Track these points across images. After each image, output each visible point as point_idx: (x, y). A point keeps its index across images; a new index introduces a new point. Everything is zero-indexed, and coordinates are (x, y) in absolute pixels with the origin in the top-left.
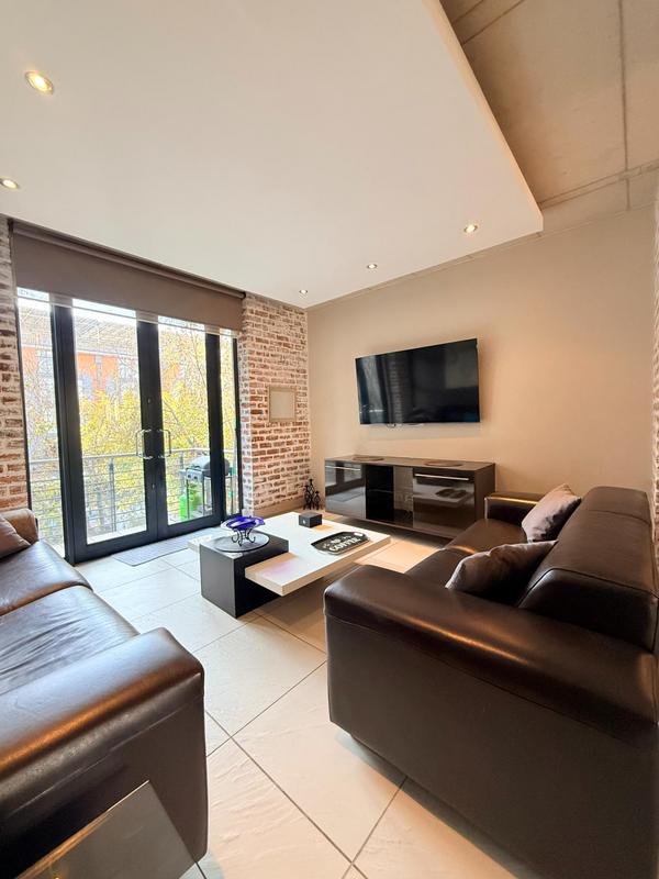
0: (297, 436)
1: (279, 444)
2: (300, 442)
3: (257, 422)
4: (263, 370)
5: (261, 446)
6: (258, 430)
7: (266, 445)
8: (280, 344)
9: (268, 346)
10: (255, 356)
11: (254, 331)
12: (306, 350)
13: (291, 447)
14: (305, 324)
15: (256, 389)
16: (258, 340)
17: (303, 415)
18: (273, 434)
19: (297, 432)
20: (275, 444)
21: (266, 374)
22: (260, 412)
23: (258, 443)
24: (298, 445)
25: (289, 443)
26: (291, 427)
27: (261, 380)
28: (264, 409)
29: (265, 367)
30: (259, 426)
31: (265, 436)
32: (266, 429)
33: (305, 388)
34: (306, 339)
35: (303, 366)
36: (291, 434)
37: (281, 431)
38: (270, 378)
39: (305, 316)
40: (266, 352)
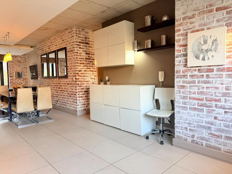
0: (24, 82)
1: (18, 83)
2: (25, 83)
3: (11, 79)
4: (13, 68)
5: (13, 84)
6: (12, 80)
7: (14, 84)
8: (18, 62)
9: (14, 63)
10: (11, 65)
12: (27, 63)
13: (22, 84)
14: (26, 57)
15: (11, 72)
17: (26, 77)
18: (16, 81)
19: (24, 81)
20: (17, 83)
22: (13, 77)
23: (12, 83)
24: (24, 84)
25: (21, 83)
26: (22, 80)
27: (13, 70)
28: (13, 76)
29: (14, 67)
30: (12, 79)
31: (14, 82)
32: (14, 80)
33: (27, 71)
34: (27, 60)
35: (25, 66)
36: (22, 81)
37: (19, 81)
38: (15, 70)
39: (27, 55)
40: (14, 64)
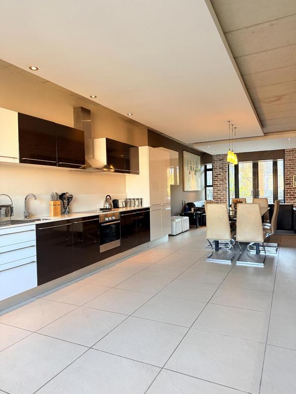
3: (288, 187)
4: (292, 170)
5: (290, 195)
6: (289, 190)
7: (292, 195)
9: (294, 161)
10: (288, 165)
11: (287, 158)
15: (288, 177)
16: (289, 160)
21: (294, 171)
22: (290, 184)
23: (289, 194)
27: (291, 173)
28: (291, 183)
29: (292, 168)
31: (292, 192)
32: (292, 190)
40: (293, 163)
